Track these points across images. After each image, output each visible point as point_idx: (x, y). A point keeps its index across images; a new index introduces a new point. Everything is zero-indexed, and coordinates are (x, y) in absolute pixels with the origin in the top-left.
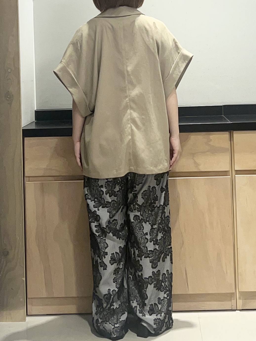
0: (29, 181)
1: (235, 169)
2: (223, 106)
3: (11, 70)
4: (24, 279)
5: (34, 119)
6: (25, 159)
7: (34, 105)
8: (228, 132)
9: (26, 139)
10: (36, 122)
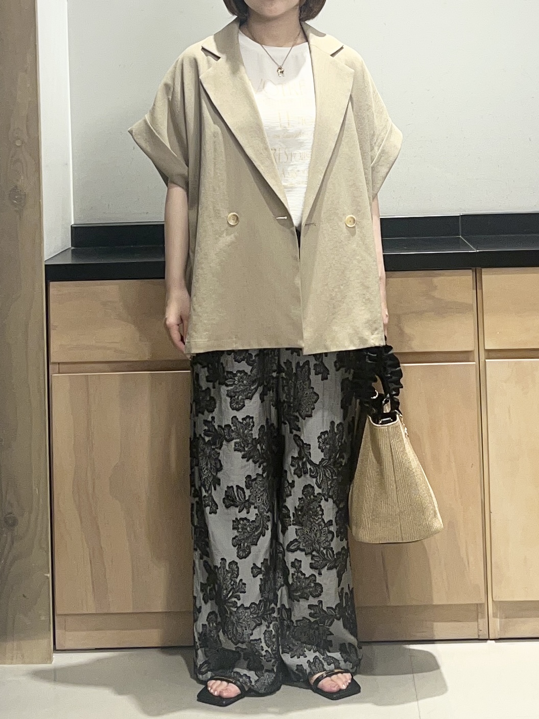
0: (59, 373)
1: (486, 348)
2: (460, 218)
3: (23, 142)
4: (49, 575)
5: (69, 245)
6: (51, 327)
7: (70, 215)
8: (471, 271)
9: (52, 284)
10: (72, 250)
